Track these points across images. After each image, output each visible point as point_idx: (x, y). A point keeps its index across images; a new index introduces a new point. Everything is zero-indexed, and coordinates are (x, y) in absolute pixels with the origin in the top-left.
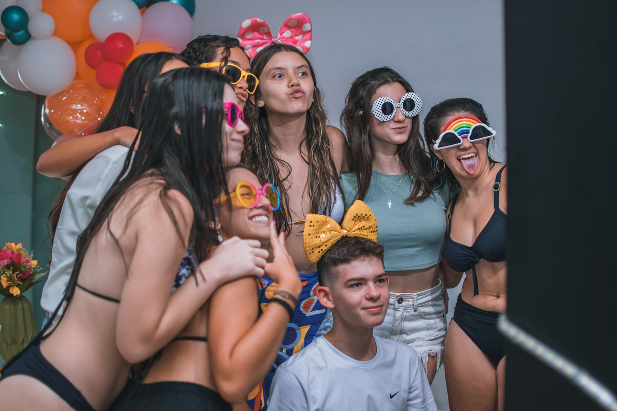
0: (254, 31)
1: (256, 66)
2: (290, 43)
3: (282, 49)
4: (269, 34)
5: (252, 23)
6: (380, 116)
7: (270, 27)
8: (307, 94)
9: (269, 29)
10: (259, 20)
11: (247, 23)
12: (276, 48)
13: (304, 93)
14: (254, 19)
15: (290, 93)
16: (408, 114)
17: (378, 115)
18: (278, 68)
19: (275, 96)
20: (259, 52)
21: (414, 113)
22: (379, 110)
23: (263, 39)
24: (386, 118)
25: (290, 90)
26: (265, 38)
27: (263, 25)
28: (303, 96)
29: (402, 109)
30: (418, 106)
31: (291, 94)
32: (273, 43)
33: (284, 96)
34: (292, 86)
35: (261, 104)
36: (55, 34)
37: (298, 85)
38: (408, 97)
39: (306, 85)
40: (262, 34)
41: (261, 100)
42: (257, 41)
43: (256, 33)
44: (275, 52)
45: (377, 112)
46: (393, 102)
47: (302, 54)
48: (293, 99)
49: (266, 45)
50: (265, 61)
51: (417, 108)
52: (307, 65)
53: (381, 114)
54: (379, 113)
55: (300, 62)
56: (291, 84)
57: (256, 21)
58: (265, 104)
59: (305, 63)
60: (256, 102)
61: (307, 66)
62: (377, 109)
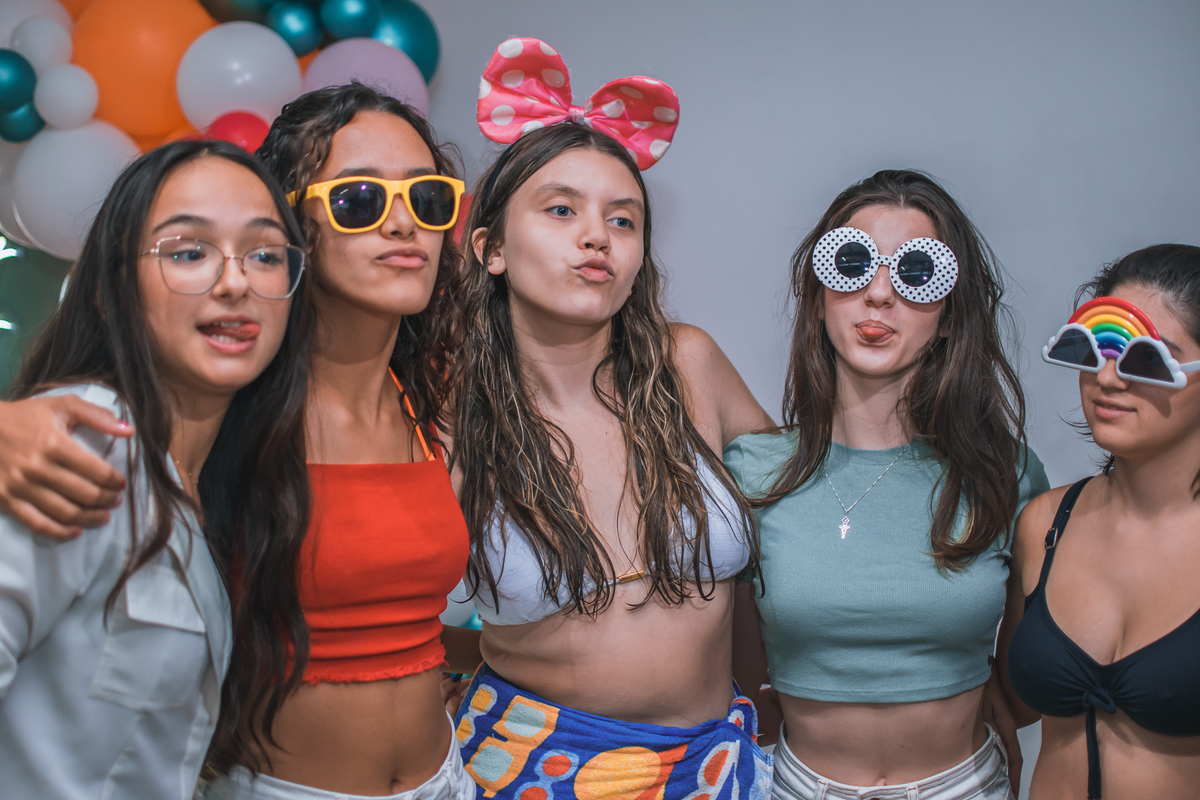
0: (528, 74)
1: (511, 166)
2: (614, 132)
3: (589, 143)
4: (564, 93)
5: (524, 50)
6: (826, 273)
7: (570, 75)
8: (621, 278)
9: (567, 79)
10: (546, 48)
11: (512, 47)
12: (573, 135)
13: (611, 273)
14: (534, 41)
15: (577, 264)
16: (906, 292)
17: (823, 269)
18: (566, 191)
19: (536, 259)
20: (529, 134)
21: (923, 295)
22: (828, 256)
23: (547, 102)
24: (842, 282)
25: (579, 257)
26: (552, 99)
27: (554, 64)
28: (608, 281)
29: (893, 273)
30: (943, 280)
31: (578, 268)
32: (570, 119)
33: (559, 267)
34: (588, 245)
35: (496, 265)
36: (100, 114)
37: (602, 249)
38: (918, 247)
39: (624, 253)
40: (547, 88)
41: (499, 255)
42: (530, 101)
43: (533, 80)
44: (568, 145)
45: (823, 260)
46: (874, 246)
47: (635, 170)
48: (579, 281)
49: (550, 120)
50: (539, 161)
51: (938, 284)
52: (642, 201)
53: (831, 269)
54: (827, 265)
55: (628, 190)
56: (585, 240)
57: (537, 47)
58: (506, 270)
59: (637, 196)
60: (486, 255)
61: (639, 204)
62: (824, 252)
